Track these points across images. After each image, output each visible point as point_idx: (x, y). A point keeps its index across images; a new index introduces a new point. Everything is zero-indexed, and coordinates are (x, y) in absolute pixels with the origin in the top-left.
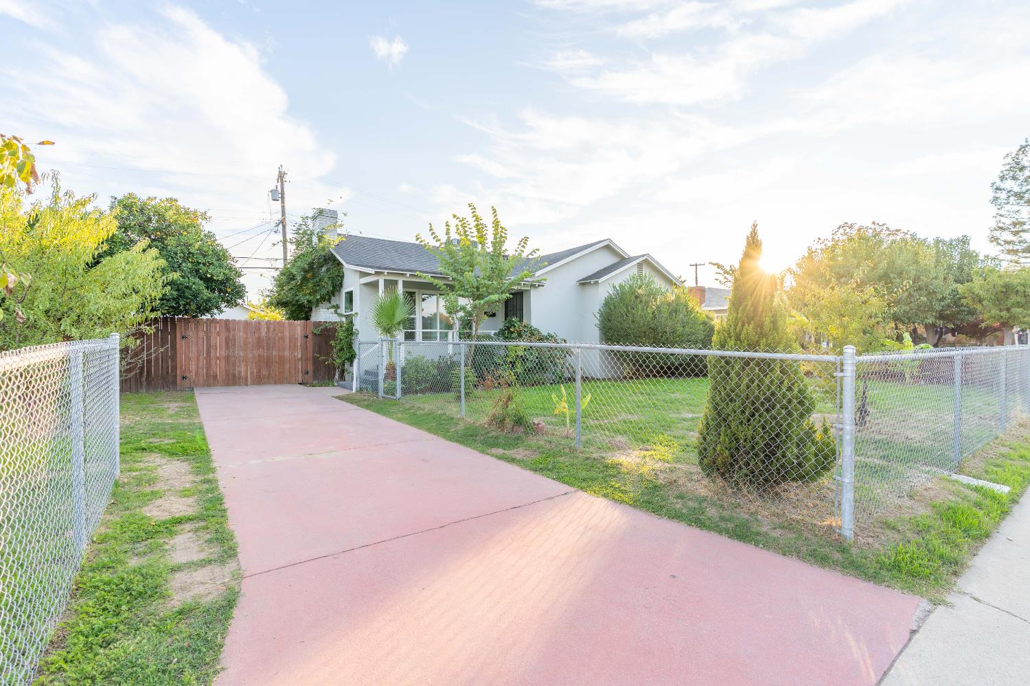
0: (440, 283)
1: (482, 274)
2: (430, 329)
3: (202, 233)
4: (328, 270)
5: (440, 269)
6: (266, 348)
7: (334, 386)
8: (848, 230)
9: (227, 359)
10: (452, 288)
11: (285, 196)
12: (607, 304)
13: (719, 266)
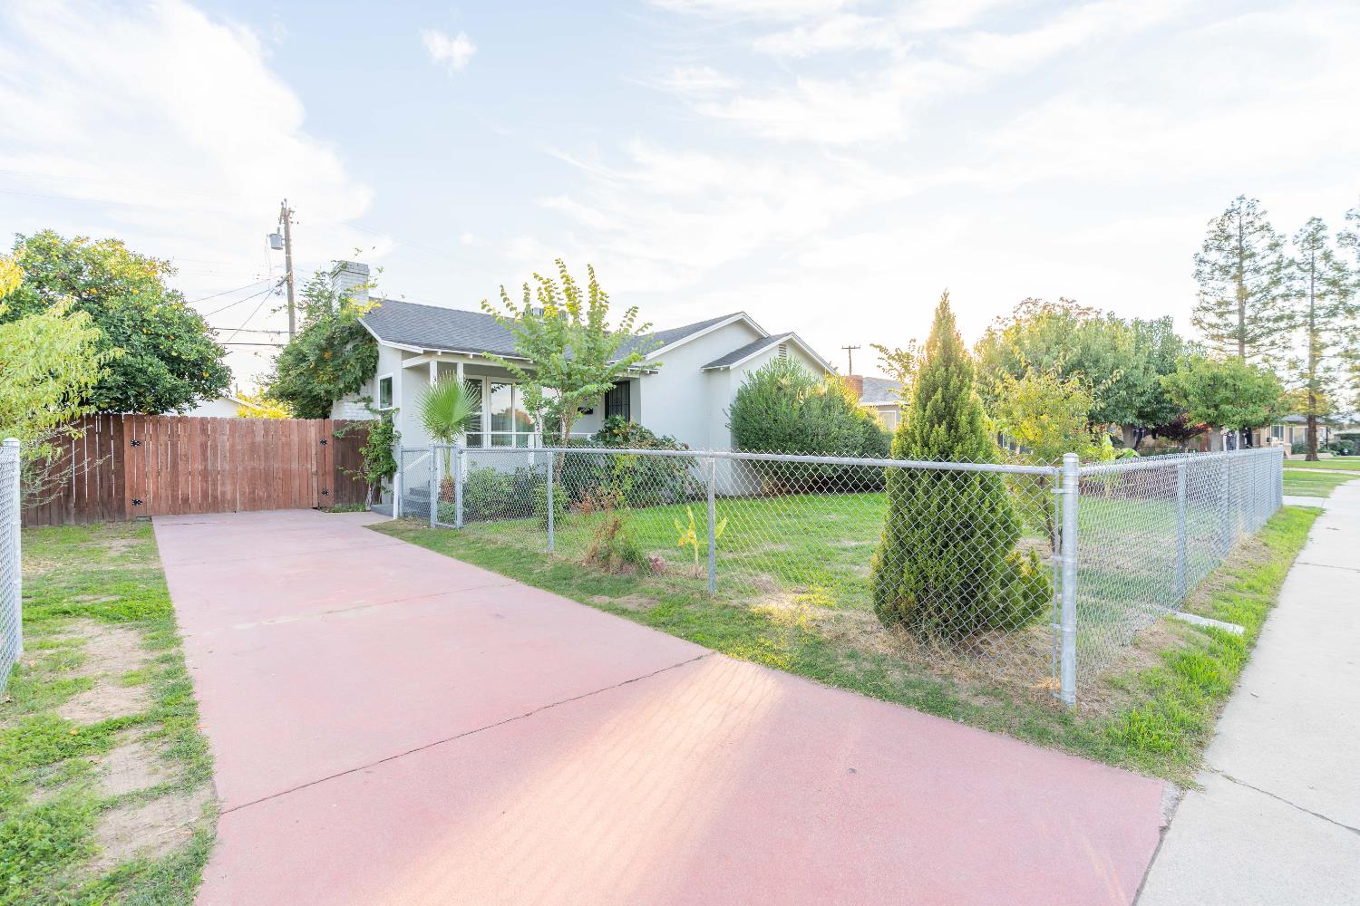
0: (517, 367)
1: (574, 357)
2: (503, 430)
3: (164, 293)
4: (355, 348)
5: (517, 349)
6: (262, 458)
7: (365, 511)
8: (1032, 307)
9: (205, 474)
10: (533, 374)
11: (292, 243)
12: (742, 397)
13: (882, 349)
